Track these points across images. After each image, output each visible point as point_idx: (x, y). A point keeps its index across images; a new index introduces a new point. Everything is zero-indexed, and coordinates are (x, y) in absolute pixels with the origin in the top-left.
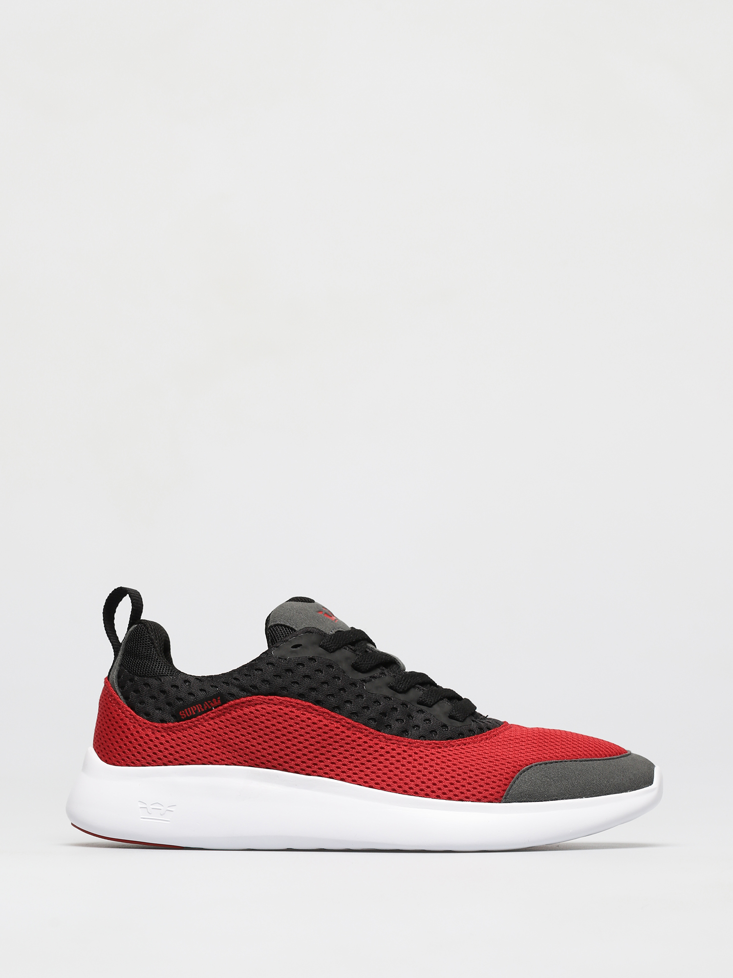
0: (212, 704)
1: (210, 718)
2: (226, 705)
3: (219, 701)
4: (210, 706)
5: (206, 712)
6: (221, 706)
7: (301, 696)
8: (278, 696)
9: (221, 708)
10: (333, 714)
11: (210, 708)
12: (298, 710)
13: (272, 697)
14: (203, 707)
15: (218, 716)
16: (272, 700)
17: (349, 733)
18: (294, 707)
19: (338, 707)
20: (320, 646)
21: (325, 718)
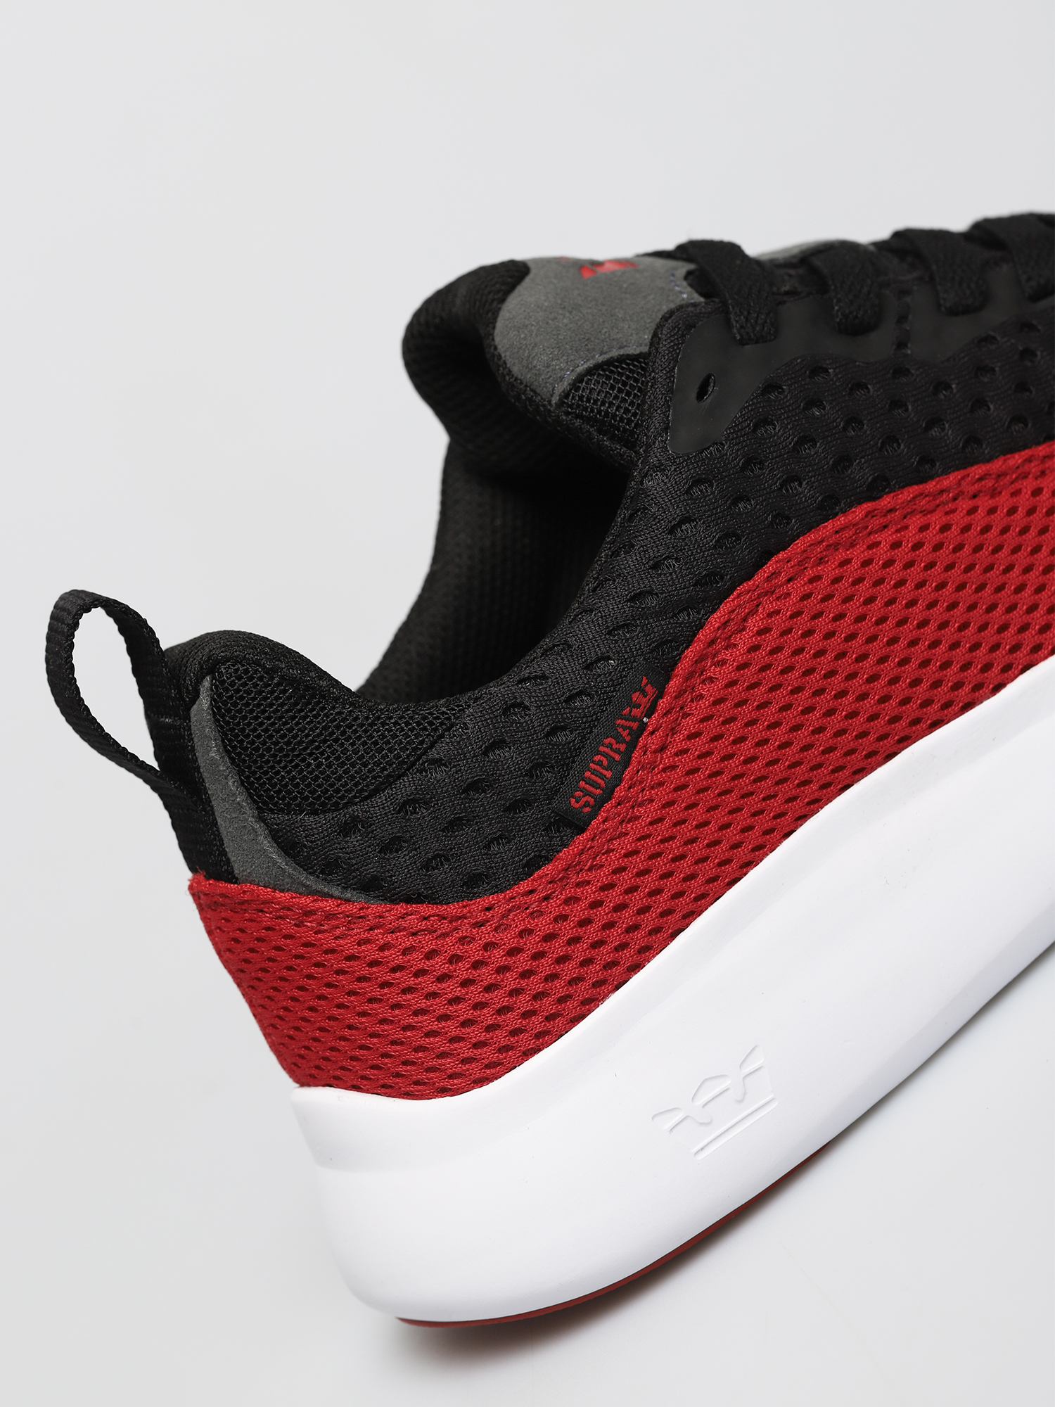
0: (636, 712)
1: (655, 752)
2: (673, 684)
3: (648, 688)
4: (634, 719)
5: (633, 745)
6: (661, 695)
7: (829, 507)
8: (778, 552)
9: (663, 703)
10: (931, 486)
11: (635, 725)
12: (852, 545)
13: (770, 567)
14: (618, 738)
15: (672, 729)
16: (775, 574)
17: (1004, 501)
18: (836, 546)
19: (926, 460)
20: (742, 343)
21: (925, 513)
